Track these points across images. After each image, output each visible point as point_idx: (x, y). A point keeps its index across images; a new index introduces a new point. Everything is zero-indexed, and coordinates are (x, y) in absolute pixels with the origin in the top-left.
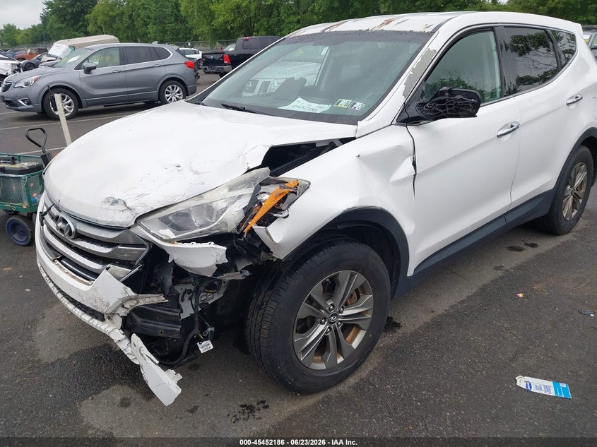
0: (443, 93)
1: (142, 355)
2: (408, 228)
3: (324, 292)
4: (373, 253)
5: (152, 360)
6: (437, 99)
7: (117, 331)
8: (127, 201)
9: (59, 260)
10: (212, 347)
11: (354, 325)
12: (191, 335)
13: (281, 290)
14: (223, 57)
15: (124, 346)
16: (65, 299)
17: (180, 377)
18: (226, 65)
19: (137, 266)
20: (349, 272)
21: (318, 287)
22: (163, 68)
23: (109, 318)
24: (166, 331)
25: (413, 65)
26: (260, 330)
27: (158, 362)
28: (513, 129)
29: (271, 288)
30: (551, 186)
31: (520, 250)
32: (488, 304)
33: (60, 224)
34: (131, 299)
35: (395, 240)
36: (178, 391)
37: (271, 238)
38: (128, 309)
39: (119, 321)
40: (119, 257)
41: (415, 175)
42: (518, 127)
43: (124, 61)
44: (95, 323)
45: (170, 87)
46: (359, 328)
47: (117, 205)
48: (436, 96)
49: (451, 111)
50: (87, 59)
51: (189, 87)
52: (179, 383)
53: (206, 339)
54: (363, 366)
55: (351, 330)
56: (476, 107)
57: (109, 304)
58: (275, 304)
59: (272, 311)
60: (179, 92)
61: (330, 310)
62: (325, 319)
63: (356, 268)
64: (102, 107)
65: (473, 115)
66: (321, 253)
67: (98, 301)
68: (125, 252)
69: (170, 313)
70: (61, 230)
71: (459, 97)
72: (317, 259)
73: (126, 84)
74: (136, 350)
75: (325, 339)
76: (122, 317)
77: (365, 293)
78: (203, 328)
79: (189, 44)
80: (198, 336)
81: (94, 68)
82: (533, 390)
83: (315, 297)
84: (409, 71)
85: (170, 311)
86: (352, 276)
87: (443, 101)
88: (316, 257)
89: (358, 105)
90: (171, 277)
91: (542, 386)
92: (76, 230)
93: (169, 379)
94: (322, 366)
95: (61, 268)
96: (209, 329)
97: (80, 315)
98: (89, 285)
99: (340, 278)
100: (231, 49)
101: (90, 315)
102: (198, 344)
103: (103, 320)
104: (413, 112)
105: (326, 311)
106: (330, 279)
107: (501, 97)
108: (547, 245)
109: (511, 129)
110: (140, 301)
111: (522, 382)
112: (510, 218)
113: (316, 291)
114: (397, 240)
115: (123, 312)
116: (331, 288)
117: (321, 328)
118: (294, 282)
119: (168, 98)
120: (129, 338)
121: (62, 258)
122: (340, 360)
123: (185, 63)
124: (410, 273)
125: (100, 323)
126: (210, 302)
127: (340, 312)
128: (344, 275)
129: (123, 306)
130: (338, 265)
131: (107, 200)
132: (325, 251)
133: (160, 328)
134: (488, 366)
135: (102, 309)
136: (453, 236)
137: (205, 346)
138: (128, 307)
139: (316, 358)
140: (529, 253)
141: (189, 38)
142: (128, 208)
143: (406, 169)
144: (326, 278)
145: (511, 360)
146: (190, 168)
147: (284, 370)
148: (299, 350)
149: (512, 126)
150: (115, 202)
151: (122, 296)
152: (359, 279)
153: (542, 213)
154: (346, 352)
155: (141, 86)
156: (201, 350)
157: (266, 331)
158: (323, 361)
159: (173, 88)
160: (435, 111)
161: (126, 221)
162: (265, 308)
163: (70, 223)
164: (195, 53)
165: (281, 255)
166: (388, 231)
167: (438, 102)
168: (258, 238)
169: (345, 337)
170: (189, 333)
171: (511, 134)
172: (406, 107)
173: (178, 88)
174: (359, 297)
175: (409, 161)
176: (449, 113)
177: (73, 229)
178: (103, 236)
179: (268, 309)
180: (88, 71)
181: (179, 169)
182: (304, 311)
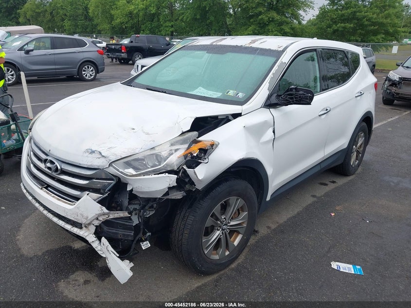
0: (291, 90)
1: (108, 251)
2: (269, 171)
3: (221, 210)
4: (250, 186)
5: (115, 254)
6: (288, 93)
7: (91, 235)
8: (102, 152)
9: (46, 188)
10: (150, 246)
11: (236, 231)
12: (137, 238)
13: (197, 209)
14: (121, 48)
15: (96, 245)
16: (50, 214)
17: (132, 265)
18: (123, 53)
19: (107, 192)
20: (236, 198)
21: (218, 206)
22: (82, 54)
23: (86, 227)
24: (124, 235)
25: (273, 71)
26: (182, 234)
27: (118, 255)
28: (327, 111)
29: (190, 207)
30: (346, 146)
31: (326, 185)
32: (310, 219)
33: (49, 165)
34: (104, 214)
35: (262, 177)
36: (130, 274)
37: (197, 176)
38: (101, 221)
39: (93, 229)
40: (94, 186)
41: (274, 139)
42: (330, 111)
43: (53, 47)
44: (75, 230)
45: (86, 67)
46: (239, 233)
47: (94, 154)
48: (288, 91)
49: (296, 101)
50: (27, 44)
51: (99, 67)
52: (132, 269)
53: (146, 240)
54: (239, 257)
55: (233, 234)
56: (311, 99)
57: (88, 217)
58: (193, 218)
59: (191, 222)
60: (92, 71)
61: (223, 222)
62: (220, 227)
63: (239, 195)
64: (36, 78)
65: (309, 104)
66: (221, 186)
67: (79, 215)
68: (98, 183)
69: (127, 223)
70: (49, 168)
71: (301, 92)
72: (218, 189)
73: (55, 63)
74: (104, 248)
75: (219, 240)
76: (96, 226)
77: (243, 211)
78: (145, 233)
79: (94, 36)
80: (141, 238)
81: (32, 50)
82: (341, 270)
83: (216, 213)
84: (271, 75)
85: (127, 222)
86: (237, 200)
87: (291, 95)
88: (218, 188)
89: (241, 95)
90: (128, 200)
91: (346, 268)
92: (61, 168)
93: (125, 266)
94: (217, 257)
95: (47, 193)
96: (148, 234)
97: (63, 225)
98: (72, 205)
99: (231, 202)
100: (126, 42)
101: (71, 225)
102: (141, 243)
103: (81, 228)
104: (274, 100)
105: (221, 222)
106: (225, 202)
107: (320, 92)
108: (341, 181)
109: (326, 112)
110: (111, 215)
111: (334, 265)
112: (323, 166)
113: (217, 209)
114: (263, 177)
115: (97, 223)
116: (224, 208)
117: (218, 232)
118: (206, 203)
119: (84, 74)
120: (100, 240)
121: (47, 186)
122: (227, 253)
123: (97, 51)
124: (268, 199)
125: (79, 230)
126: (148, 216)
127: (229, 223)
128: (232, 199)
129: (98, 219)
130: (230, 194)
131: (87, 151)
132: (224, 184)
133: (120, 233)
134: (314, 256)
135: (83, 221)
136: (292, 176)
137: (146, 245)
138: (101, 219)
139: (213, 252)
140: (332, 186)
141: (95, 32)
142: (103, 156)
143: (269, 134)
144: (223, 202)
145: (328, 252)
146: (143, 130)
147: (196, 260)
148: (204, 248)
149: (327, 110)
150: (93, 152)
151: (98, 212)
152: (240, 202)
153: (339, 162)
154: (231, 248)
155: (65, 65)
156: (143, 247)
157: (187, 235)
158: (217, 254)
159: (88, 67)
160: (287, 100)
161: (102, 164)
162: (186, 220)
163: (56, 163)
164: (100, 43)
165: (200, 187)
166: (258, 172)
167: (289, 95)
168: (188, 176)
169: (230, 238)
170: (136, 236)
171: (326, 114)
172: (269, 97)
173: (92, 68)
174: (239, 214)
175: (271, 130)
176: (295, 102)
177: (59, 168)
178: (83, 173)
179: (188, 220)
180: (27, 52)
181: (134, 131)
182: (209, 222)
